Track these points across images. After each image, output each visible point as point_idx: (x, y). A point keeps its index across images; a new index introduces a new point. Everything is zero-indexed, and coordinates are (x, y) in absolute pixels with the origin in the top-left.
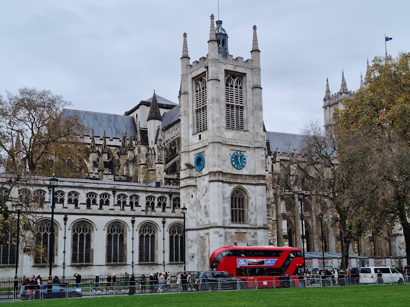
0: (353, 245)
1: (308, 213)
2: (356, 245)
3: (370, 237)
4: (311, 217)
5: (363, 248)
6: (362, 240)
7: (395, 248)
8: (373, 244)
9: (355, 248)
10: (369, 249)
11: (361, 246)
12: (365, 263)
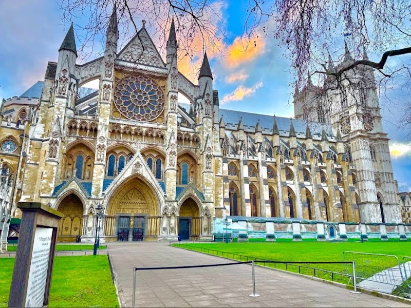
0: (321, 211)
1: (272, 179)
2: (324, 211)
3: (338, 204)
4: (276, 183)
5: (332, 215)
6: (331, 208)
7: (364, 215)
8: (342, 211)
9: (324, 214)
10: (337, 216)
11: (329, 213)
12: (334, 229)
